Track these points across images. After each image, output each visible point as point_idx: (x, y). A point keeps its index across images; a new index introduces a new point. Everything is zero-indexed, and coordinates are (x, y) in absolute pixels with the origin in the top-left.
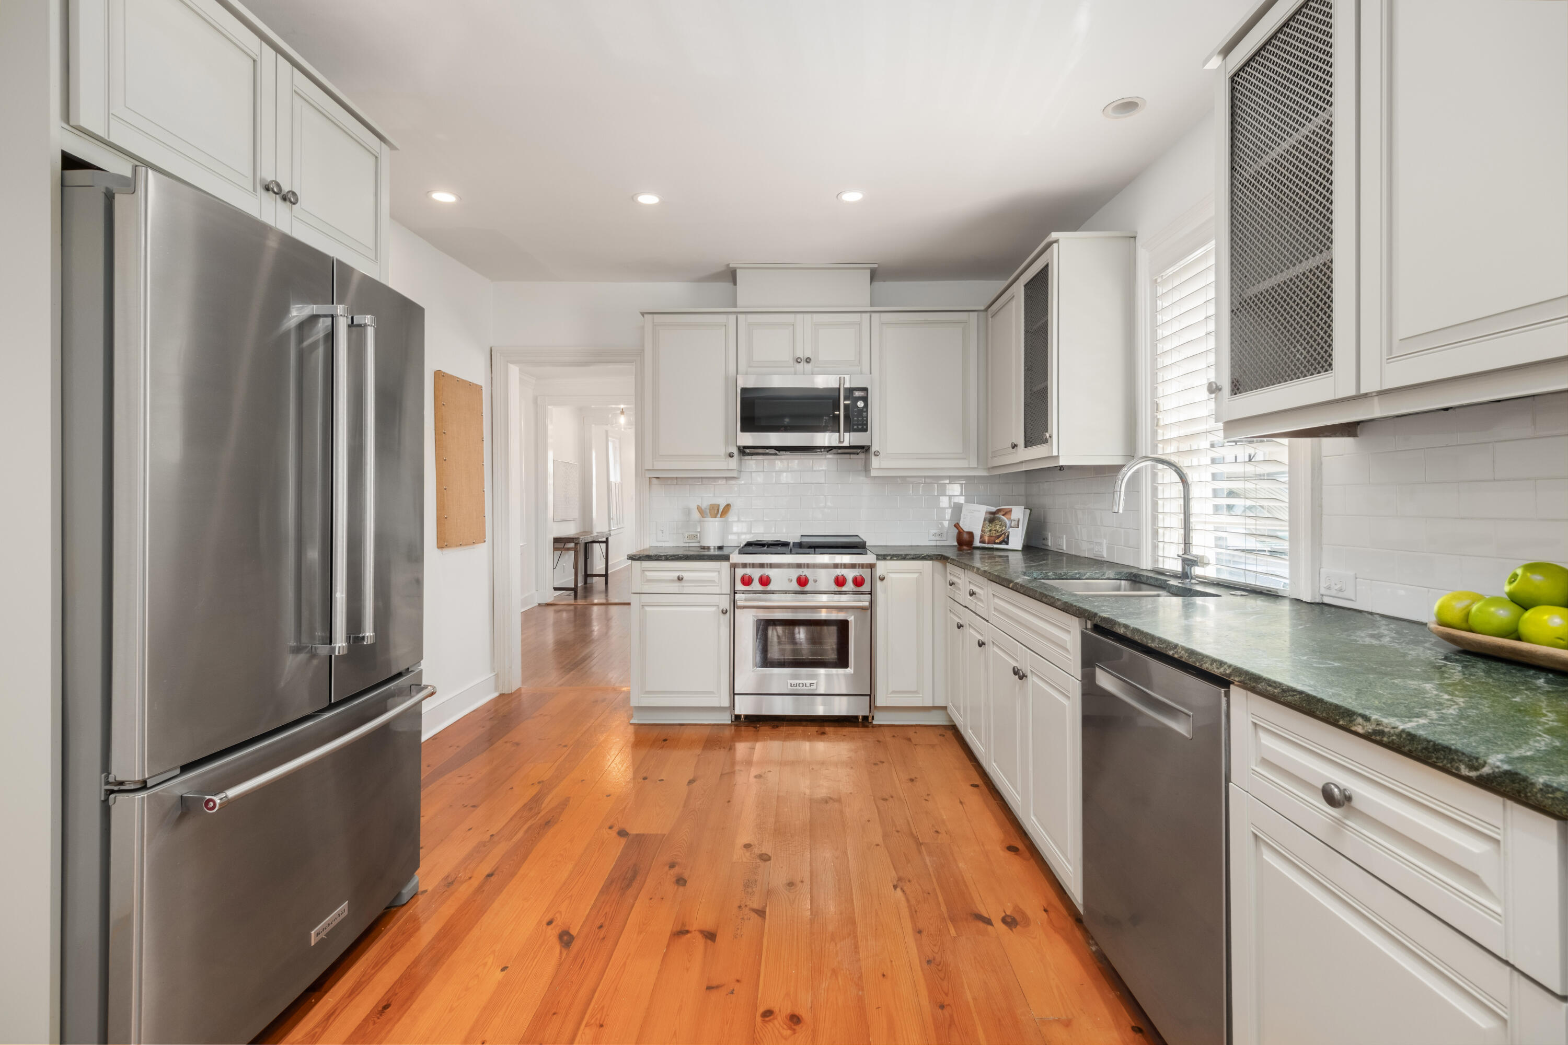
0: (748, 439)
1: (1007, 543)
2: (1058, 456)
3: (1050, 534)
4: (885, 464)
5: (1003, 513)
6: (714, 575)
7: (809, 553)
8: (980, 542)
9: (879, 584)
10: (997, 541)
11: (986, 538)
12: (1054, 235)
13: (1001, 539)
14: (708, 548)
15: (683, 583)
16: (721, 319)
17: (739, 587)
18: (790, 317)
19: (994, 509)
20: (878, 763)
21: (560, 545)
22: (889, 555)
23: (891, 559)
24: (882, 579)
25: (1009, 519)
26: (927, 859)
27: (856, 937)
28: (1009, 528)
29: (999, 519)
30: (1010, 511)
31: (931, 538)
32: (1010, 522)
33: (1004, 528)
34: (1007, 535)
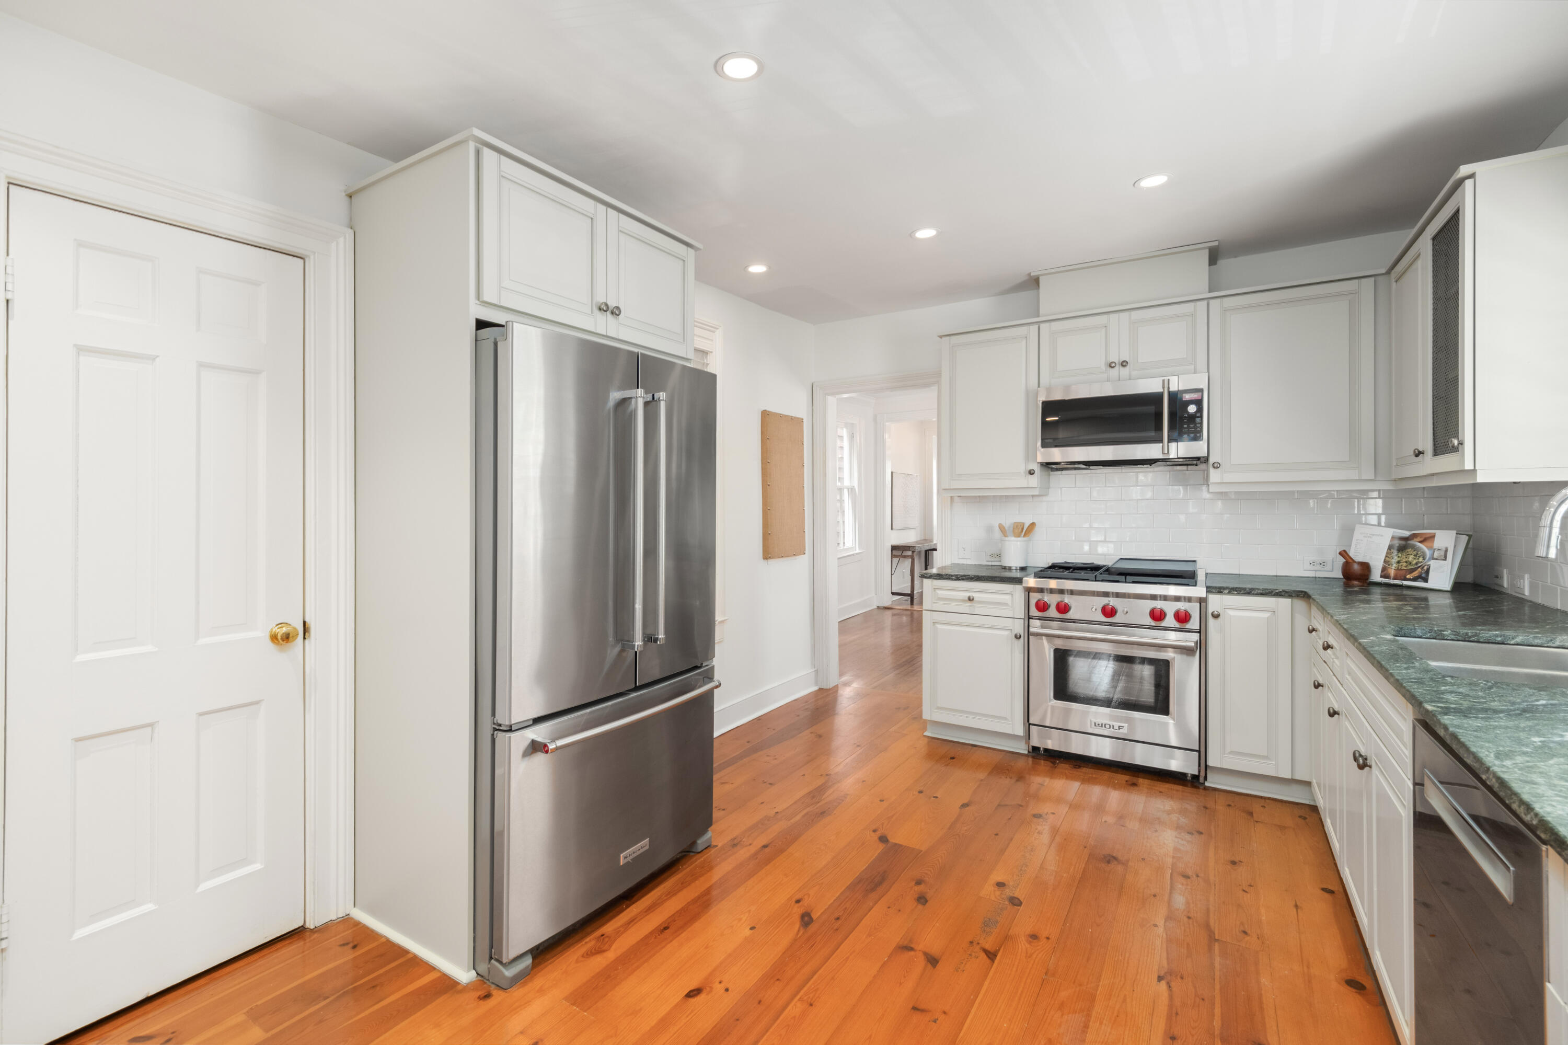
0: (1057, 454)
1: (1426, 580)
2: (1475, 470)
3: (1505, 571)
4: (1229, 478)
5: (1422, 539)
6: (1006, 598)
7: (1118, 581)
8: (1381, 577)
9: (1211, 621)
10: (1408, 577)
11: (1392, 572)
12: (1464, 170)
13: (1415, 574)
14: (1010, 569)
15: (974, 604)
16: (1022, 331)
17: (1034, 612)
18: (1103, 319)
19: (1406, 533)
20: (1194, 832)
21: (899, 553)
22: (1227, 588)
23: (1229, 593)
24: (1216, 616)
25: (1430, 548)
26: (1217, 960)
27: (1089, 1016)
28: (1429, 560)
29: (1413, 547)
30: (1433, 537)
31: (1308, 566)
32: (1431, 552)
33: (1421, 559)
34: (1425, 568)
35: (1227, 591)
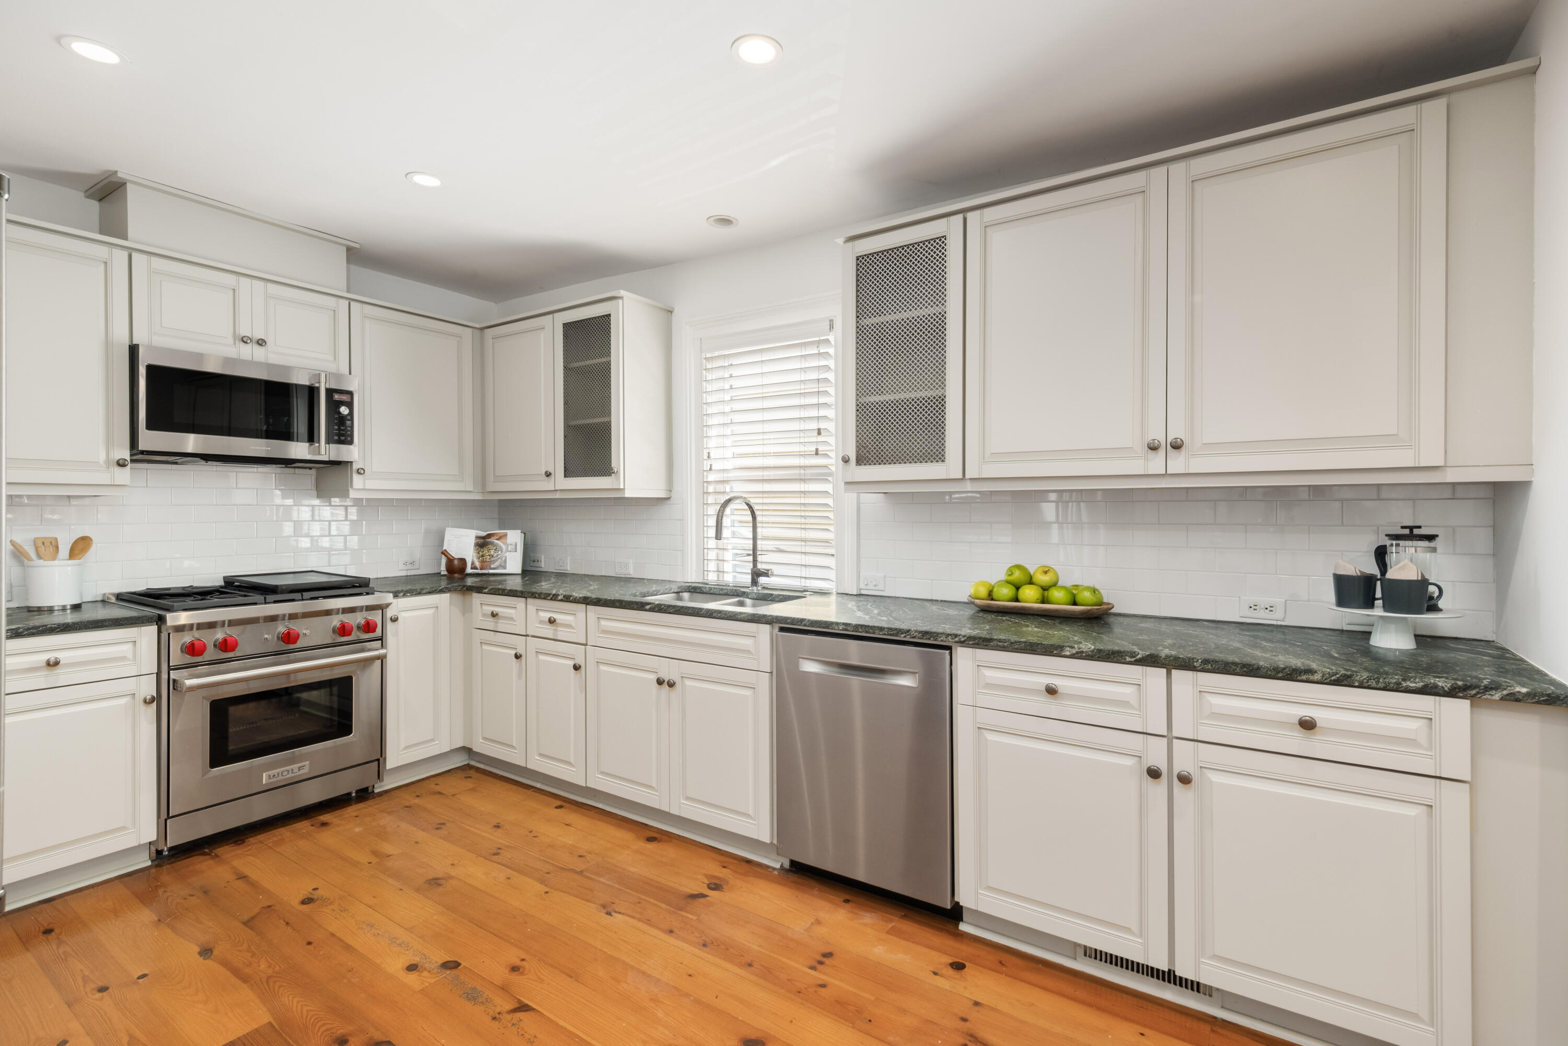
0: (150, 440)
1: (505, 568)
2: (625, 487)
3: (543, 557)
4: (370, 484)
5: (498, 537)
6: (126, 649)
8: (472, 568)
9: (390, 626)
10: (492, 566)
11: (477, 564)
12: (623, 293)
13: (497, 564)
15: (58, 670)
16: (103, 251)
17: (178, 659)
18: (231, 280)
19: (484, 534)
22: (402, 591)
23: (404, 595)
24: (395, 620)
25: (505, 544)
26: (602, 879)
28: (506, 552)
29: (492, 543)
30: (506, 535)
32: (506, 546)
33: (500, 552)
34: (504, 559)
35: (402, 594)
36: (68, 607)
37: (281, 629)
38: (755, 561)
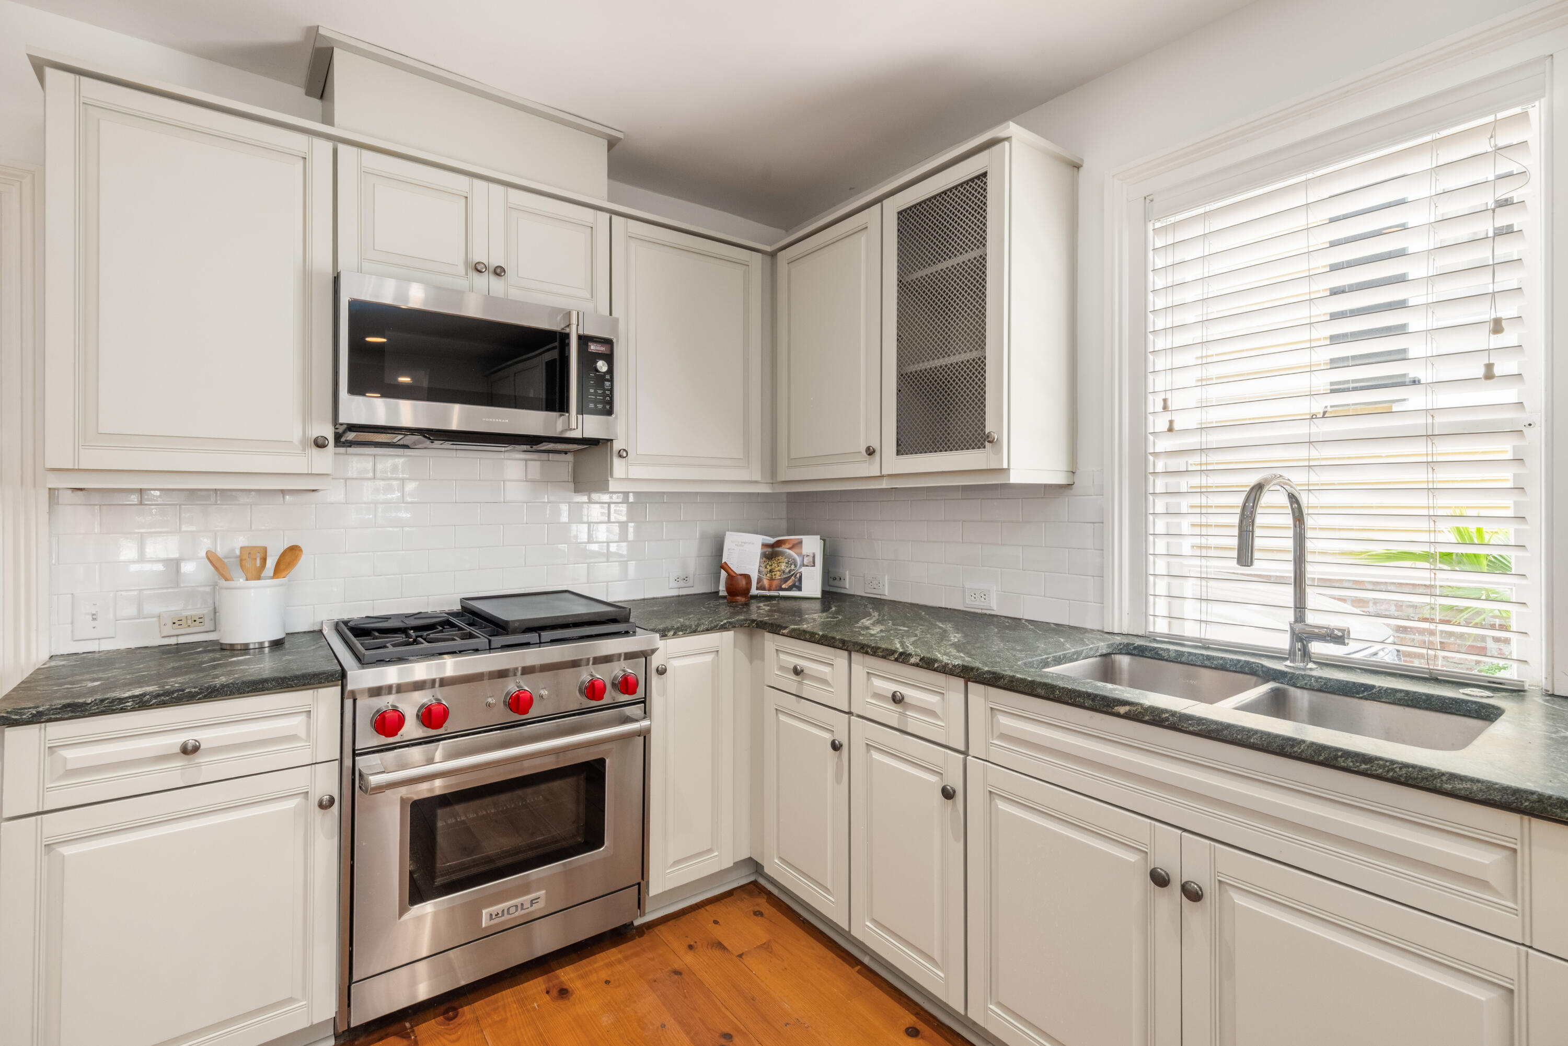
1: (800, 589)
2: (1008, 469)
3: (847, 573)
4: (637, 472)
5: (790, 546)
6: (296, 723)
8: (757, 589)
9: (655, 680)
10: (782, 586)
11: (766, 582)
13: (790, 583)
15: (199, 759)
17: (367, 738)
18: (462, 183)
19: (771, 540)
22: (672, 628)
23: (674, 634)
24: (661, 672)
25: (800, 554)
28: (800, 567)
29: (782, 554)
30: (800, 543)
31: (675, 584)
32: (801, 558)
33: (793, 567)
34: (798, 575)
35: (671, 633)
36: (267, 644)
37: (511, 687)
38: (1300, 607)
